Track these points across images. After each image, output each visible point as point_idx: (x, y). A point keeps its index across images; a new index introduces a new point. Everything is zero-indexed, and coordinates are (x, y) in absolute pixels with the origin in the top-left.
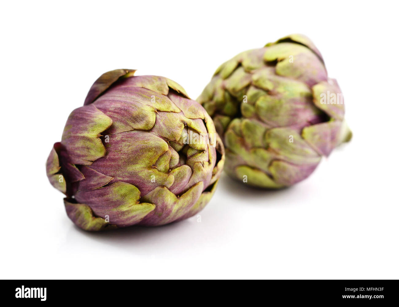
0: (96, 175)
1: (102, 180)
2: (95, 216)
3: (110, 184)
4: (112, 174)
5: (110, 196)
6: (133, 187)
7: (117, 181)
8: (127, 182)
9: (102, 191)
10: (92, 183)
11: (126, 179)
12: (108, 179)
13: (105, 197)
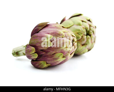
0: (49, 52)
1: (52, 53)
2: (47, 63)
3: (55, 53)
4: (55, 50)
5: (55, 57)
6: (62, 53)
7: (57, 53)
8: (60, 52)
9: (52, 56)
10: (48, 54)
11: (60, 51)
12: (54, 52)
13: (53, 58)
